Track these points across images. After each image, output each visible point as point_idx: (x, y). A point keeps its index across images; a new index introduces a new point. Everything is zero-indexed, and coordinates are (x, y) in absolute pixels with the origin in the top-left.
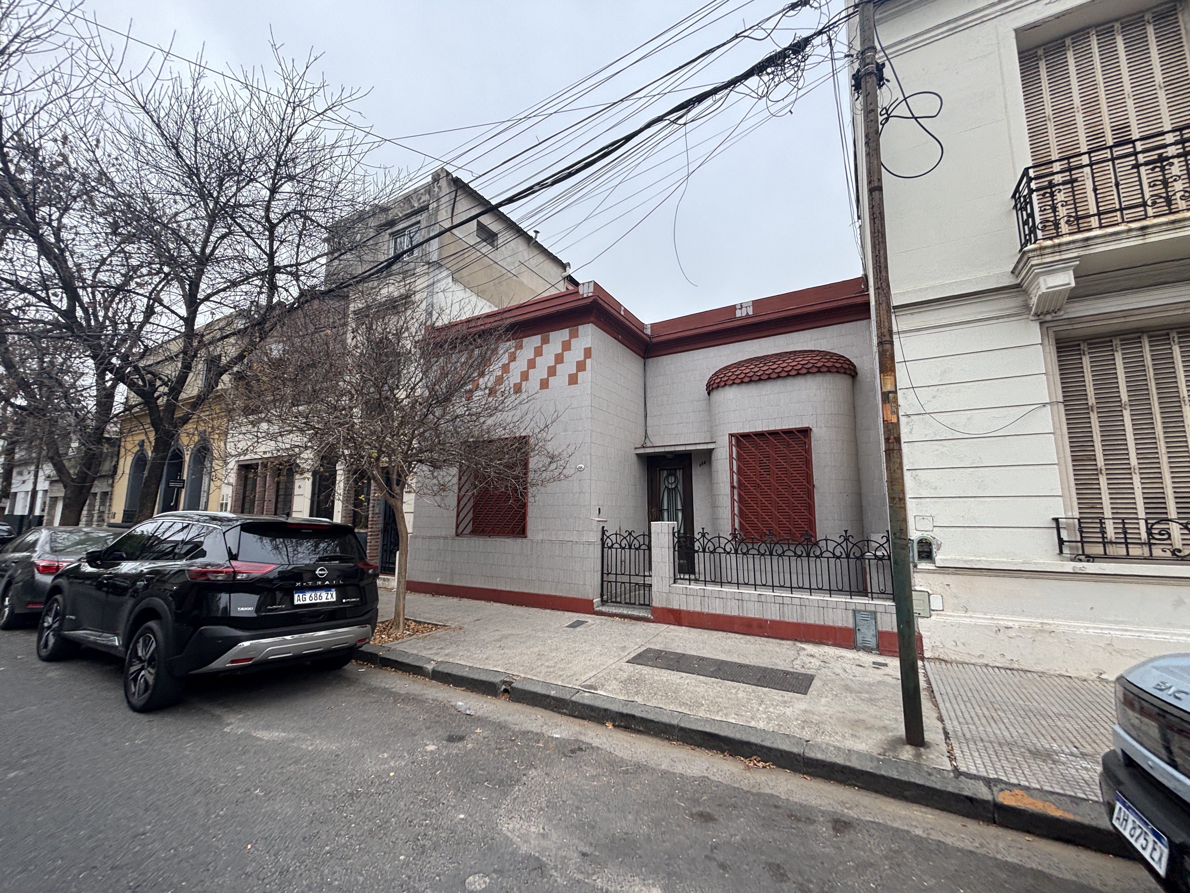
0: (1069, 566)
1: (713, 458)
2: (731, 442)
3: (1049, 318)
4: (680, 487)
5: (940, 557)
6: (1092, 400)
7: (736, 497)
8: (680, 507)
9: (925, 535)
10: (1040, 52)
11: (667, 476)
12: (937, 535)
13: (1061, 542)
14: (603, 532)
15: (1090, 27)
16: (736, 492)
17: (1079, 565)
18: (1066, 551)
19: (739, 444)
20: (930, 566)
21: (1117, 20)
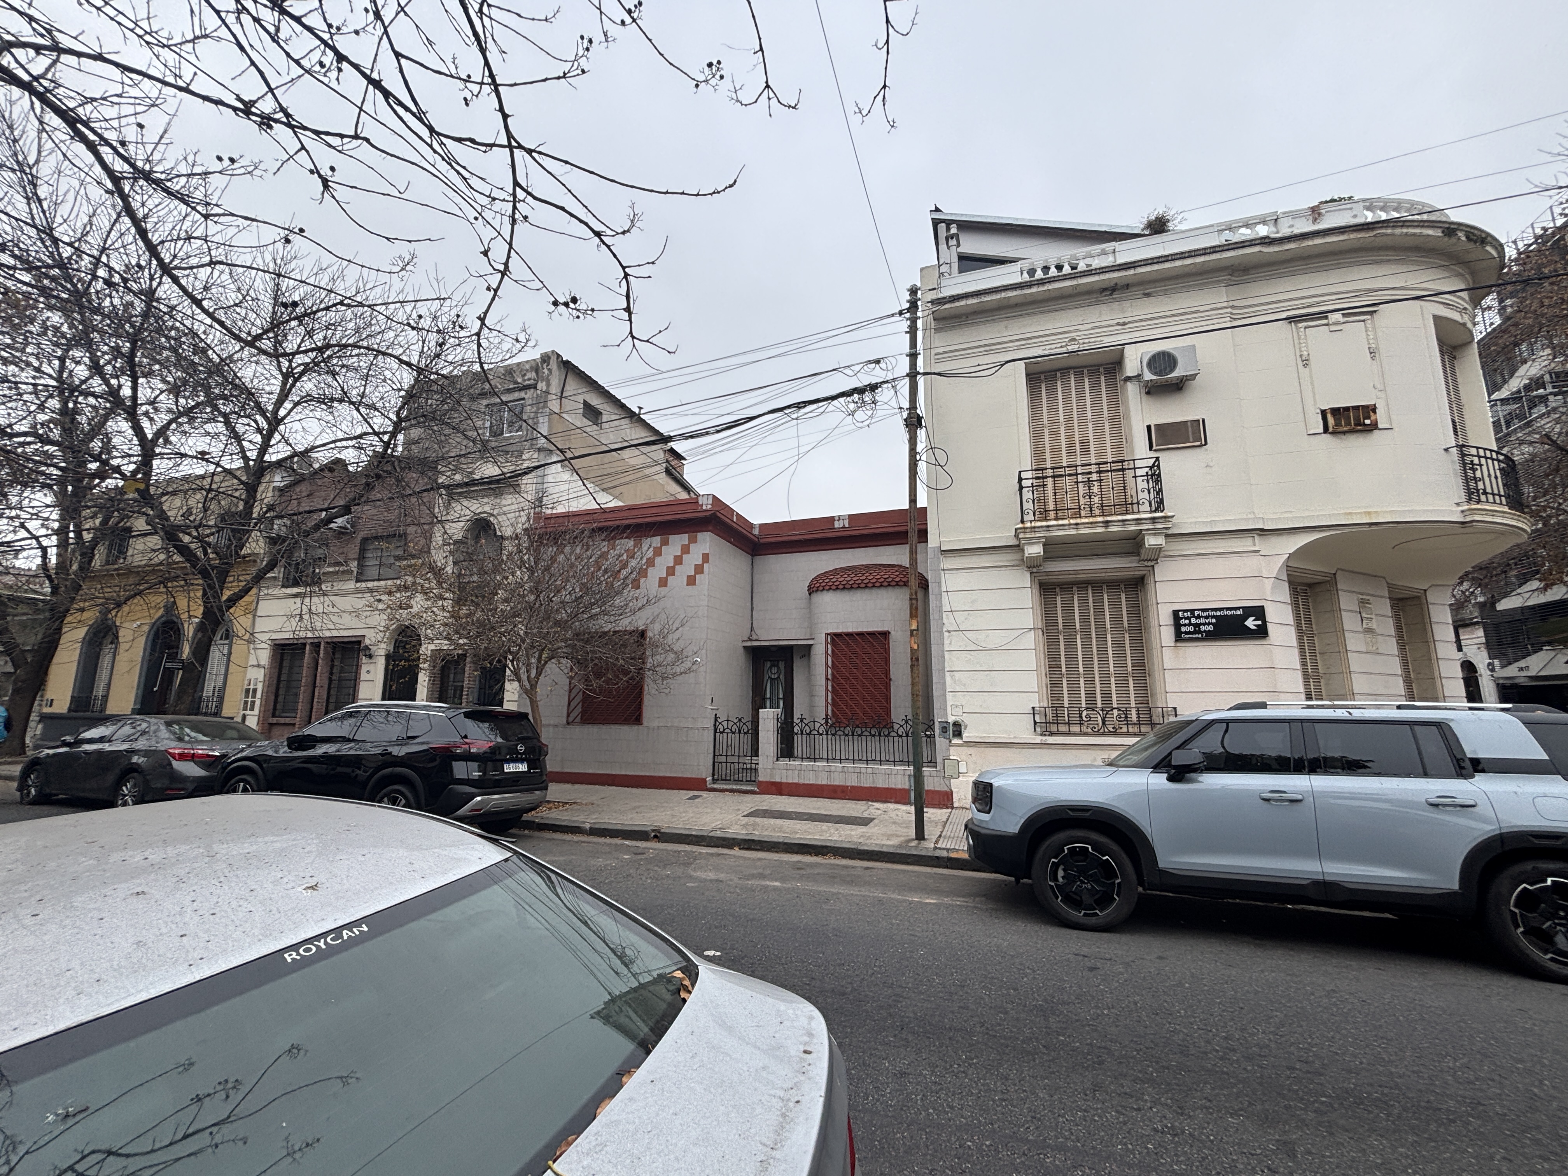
0: (1039, 739)
1: (812, 653)
2: (826, 640)
3: (1035, 570)
4: (782, 677)
5: (966, 735)
6: (1061, 627)
7: (830, 688)
8: (781, 696)
9: (958, 719)
10: (1043, 377)
11: (771, 668)
12: (965, 719)
13: (1035, 723)
14: (716, 719)
15: (1070, 368)
16: (830, 683)
17: (1044, 738)
18: (1038, 729)
19: (834, 643)
20: (960, 742)
21: (1085, 367)
